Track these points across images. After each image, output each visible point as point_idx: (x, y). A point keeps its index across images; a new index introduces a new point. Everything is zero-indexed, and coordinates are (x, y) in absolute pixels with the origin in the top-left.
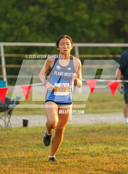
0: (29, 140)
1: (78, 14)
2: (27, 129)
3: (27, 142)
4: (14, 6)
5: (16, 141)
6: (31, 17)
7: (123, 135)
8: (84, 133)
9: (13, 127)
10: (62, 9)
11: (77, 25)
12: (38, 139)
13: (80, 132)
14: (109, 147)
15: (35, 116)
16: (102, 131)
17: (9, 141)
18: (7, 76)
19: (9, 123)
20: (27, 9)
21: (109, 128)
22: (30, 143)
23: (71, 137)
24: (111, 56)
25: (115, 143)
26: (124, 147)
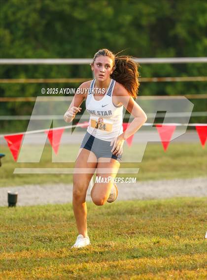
2: (16, 210)
3: (17, 234)
6: (14, 13)
7: (184, 218)
8: (114, 217)
11: (95, 26)
12: (36, 227)
13: (109, 214)
14: (161, 241)
15: (27, 186)
16: (147, 212)
21: (158, 207)
22: (24, 236)
23: (93, 224)
24: (155, 80)
25: (172, 233)
26: (187, 239)
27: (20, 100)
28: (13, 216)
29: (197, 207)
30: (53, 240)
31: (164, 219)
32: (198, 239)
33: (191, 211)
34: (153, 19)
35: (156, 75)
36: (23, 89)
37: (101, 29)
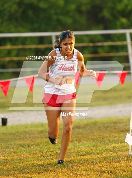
2: (7, 128)
3: (8, 143)
6: (2, 5)
7: (111, 130)
11: (52, 12)
12: (20, 139)
16: (88, 127)
21: (95, 123)
22: (12, 144)
24: (91, 44)
25: (104, 140)
26: (114, 143)
27: (7, 59)
28: (5, 132)
29: (120, 123)
30: (30, 146)
31: (99, 131)
32: (121, 143)
33: (116, 126)
34: (89, 7)
35: (92, 41)
36: (9, 53)
37: (57, 14)
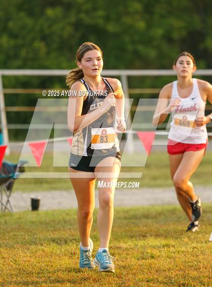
0: (39, 233)
1: (127, 20)
2: (38, 214)
3: (35, 236)
4: (20, 8)
5: (18, 233)
6: (50, 27)
9: (15, 210)
10: (101, 13)
11: (127, 39)
12: (55, 230)
17: (7, 234)
18: (8, 126)
19: (8, 204)
20: (42, 13)
28: (34, 220)
34: (184, 33)
